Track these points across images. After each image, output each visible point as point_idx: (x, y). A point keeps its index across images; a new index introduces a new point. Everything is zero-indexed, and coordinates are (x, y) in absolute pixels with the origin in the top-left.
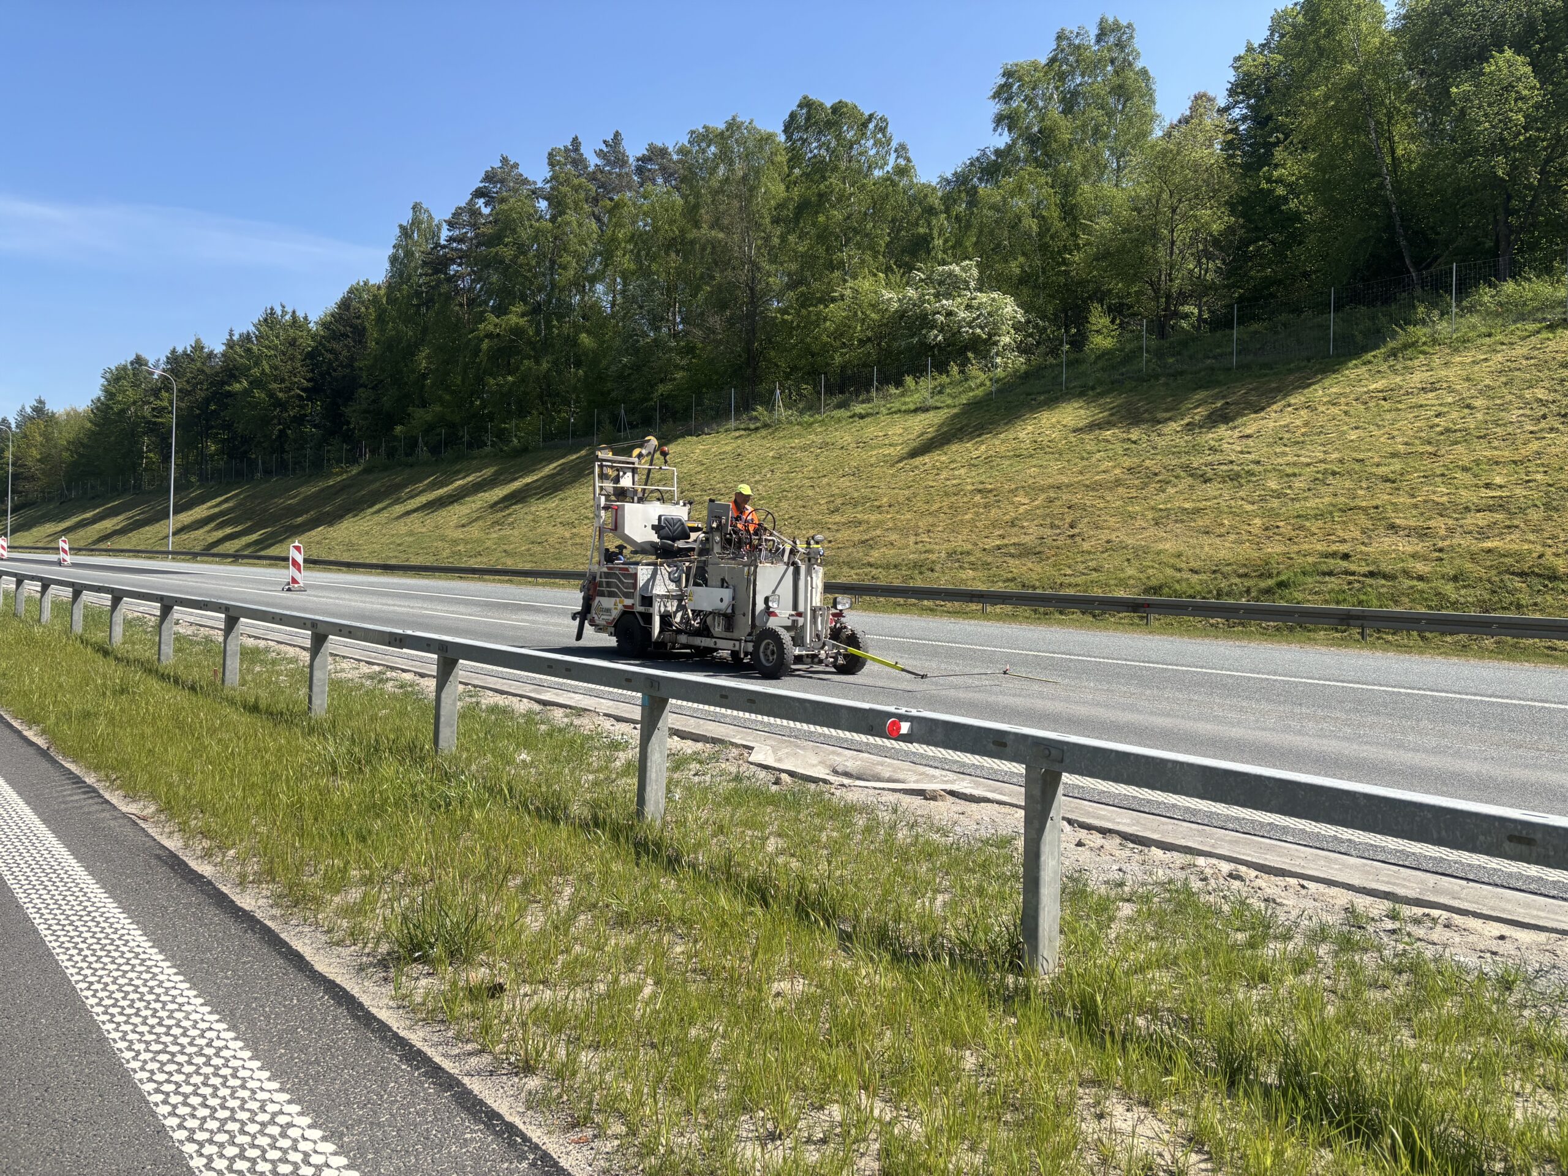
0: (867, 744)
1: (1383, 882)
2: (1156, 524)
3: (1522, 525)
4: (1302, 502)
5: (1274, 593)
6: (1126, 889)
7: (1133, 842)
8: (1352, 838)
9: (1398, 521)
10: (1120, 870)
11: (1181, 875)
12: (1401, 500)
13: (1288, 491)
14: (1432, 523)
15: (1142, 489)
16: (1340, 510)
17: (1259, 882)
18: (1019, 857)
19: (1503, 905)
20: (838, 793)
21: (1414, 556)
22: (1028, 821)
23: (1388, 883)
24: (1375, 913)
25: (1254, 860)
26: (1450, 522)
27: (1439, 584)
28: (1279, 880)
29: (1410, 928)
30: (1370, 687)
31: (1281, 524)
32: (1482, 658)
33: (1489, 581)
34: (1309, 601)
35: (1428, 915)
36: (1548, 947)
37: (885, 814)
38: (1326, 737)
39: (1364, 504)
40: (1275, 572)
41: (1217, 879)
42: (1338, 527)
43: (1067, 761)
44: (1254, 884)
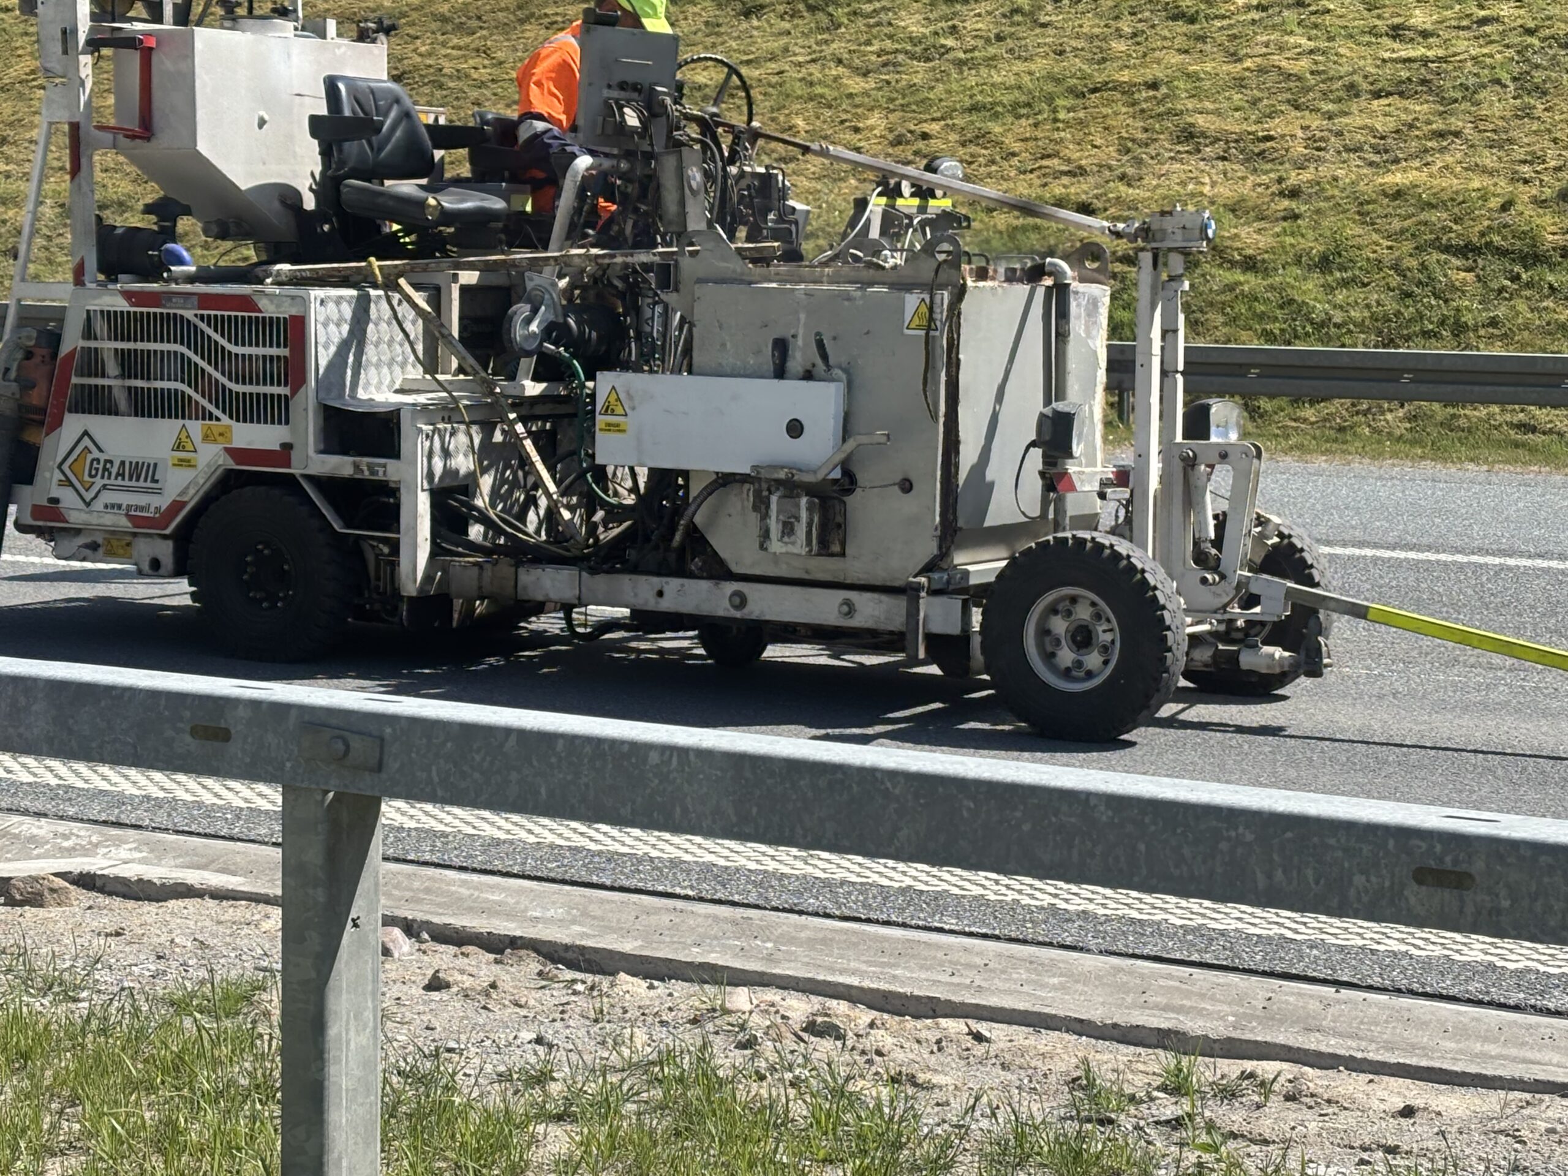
1: (1157, 1007)
3: (1468, 130)
4: (984, 71)
6: (555, 1088)
7: (572, 965)
8: (1091, 907)
9: (1200, 121)
10: (539, 1041)
11: (691, 1038)
12: (1209, 67)
13: (950, 42)
14: (1276, 126)
16: (1071, 91)
17: (882, 1038)
18: (270, 1034)
19: (1411, 1035)
21: (1235, 208)
22: (291, 934)
23: (1166, 1008)
24: (1136, 1084)
25: (867, 984)
26: (1315, 122)
27: (1287, 276)
28: (925, 1029)
29: (1214, 1111)
31: (934, 128)
32: (1378, 456)
33: (1396, 267)
35: (1252, 1075)
36: (1503, 1125)
39: (1125, 76)
41: (779, 1038)
42: (1066, 135)
43: (393, 765)
44: (866, 1043)
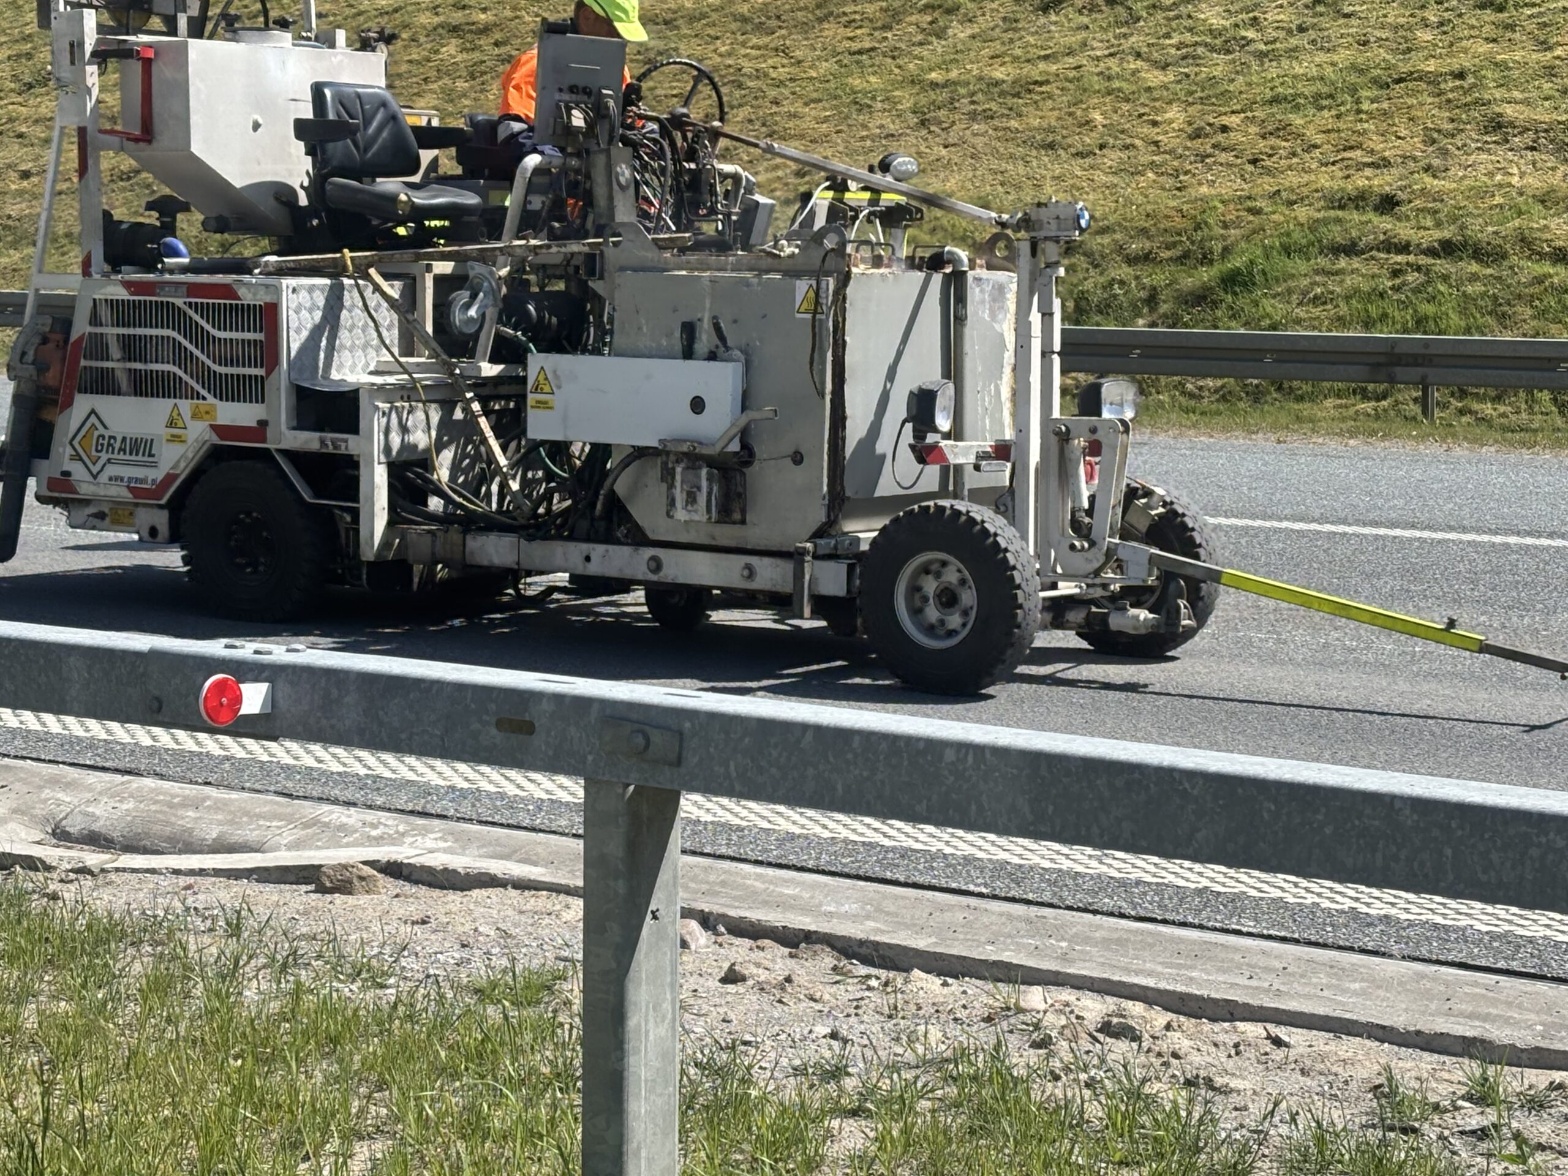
0: (153, 752)
1: (1461, 1014)
2: (923, 123)
4: (1285, 63)
5: (1215, 304)
6: (849, 1083)
7: (866, 961)
8: (1393, 911)
9: (1509, 111)
10: (834, 1035)
11: (986, 1037)
12: (1518, 56)
13: (1251, 34)
15: (886, 27)
16: (1376, 82)
17: (1178, 1041)
18: (571, 1024)
20: (69, 893)
21: (1544, 199)
22: (593, 925)
23: (1471, 1016)
24: (1440, 1092)
25: (1163, 985)
28: (1221, 1031)
29: (1522, 1121)
30: (1440, 535)
31: (1234, 120)
34: (1298, 321)
35: (1561, 1086)
37: (206, 939)
38: (1335, 665)
39: (1431, 66)
40: (1217, 247)
41: (1076, 1038)
42: (1370, 126)
43: (692, 760)
44: (1163, 1046)
